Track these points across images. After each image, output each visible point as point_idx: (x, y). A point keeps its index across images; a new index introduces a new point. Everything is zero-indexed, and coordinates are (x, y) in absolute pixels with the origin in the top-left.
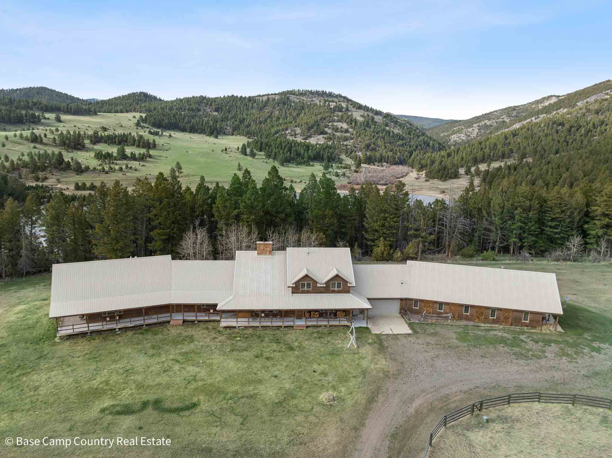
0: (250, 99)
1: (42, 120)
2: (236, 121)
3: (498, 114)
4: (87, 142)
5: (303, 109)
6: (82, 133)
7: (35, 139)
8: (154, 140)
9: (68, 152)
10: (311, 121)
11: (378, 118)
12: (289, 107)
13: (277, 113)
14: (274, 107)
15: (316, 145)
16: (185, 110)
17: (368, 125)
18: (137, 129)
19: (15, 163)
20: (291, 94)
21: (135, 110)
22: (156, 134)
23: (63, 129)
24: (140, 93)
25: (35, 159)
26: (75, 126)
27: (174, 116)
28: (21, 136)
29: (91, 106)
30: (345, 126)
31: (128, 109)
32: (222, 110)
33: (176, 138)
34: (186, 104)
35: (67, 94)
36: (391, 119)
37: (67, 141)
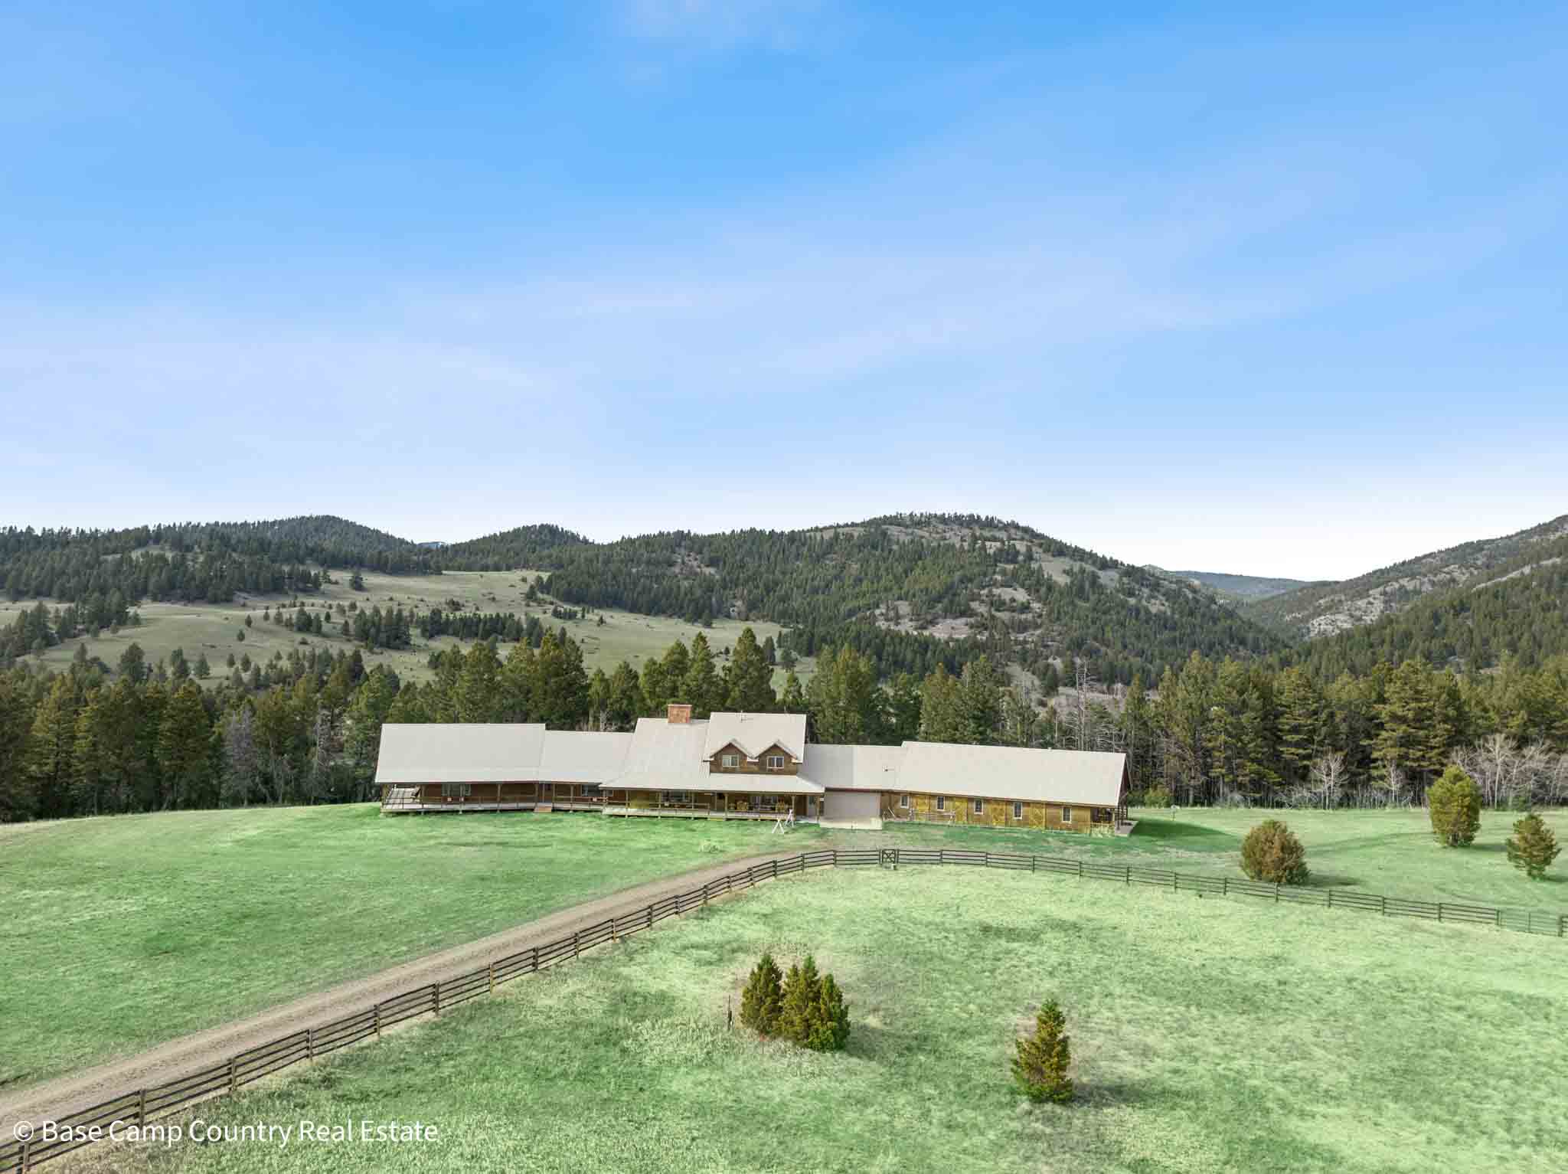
0: (793, 537)
1: (323, 587)
2: (757, 587)
3: (1436, 562)
4: (414, 632)
5: (920, 558)
6: (406, 613)
7: (307, 625)
8: (563, 629)
9: (373, 653)
10: (937, 586)
11: (1107, 578)
12: (885, 554)
13: (855, 567)
14: (849, 555)
15: (947, 643)
16: (639, 564)
17: (1081, 593)
18: (528, 605)
19: (263, 673)
20: (891, 524)
21: (526, 566)
22: (571, 616)
23: (365, 604)
24: (542, 526)
25: (303, 665)
26: (391, 599)
27: (614, 577)
28: (278, 619)
29: (429, 555)
30: (1021, 595)
31: (511, 561)
32: (725, 563)
33: (613, 627)
34: (642, 551)
35: (378, 532)
36: (1143, 578)
37: (373, 631)
